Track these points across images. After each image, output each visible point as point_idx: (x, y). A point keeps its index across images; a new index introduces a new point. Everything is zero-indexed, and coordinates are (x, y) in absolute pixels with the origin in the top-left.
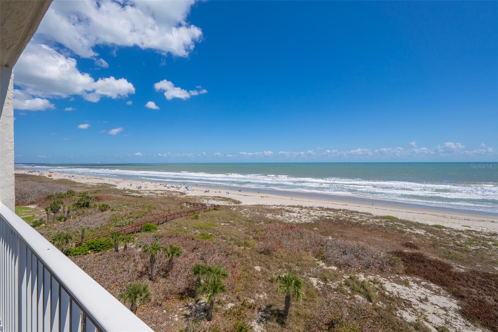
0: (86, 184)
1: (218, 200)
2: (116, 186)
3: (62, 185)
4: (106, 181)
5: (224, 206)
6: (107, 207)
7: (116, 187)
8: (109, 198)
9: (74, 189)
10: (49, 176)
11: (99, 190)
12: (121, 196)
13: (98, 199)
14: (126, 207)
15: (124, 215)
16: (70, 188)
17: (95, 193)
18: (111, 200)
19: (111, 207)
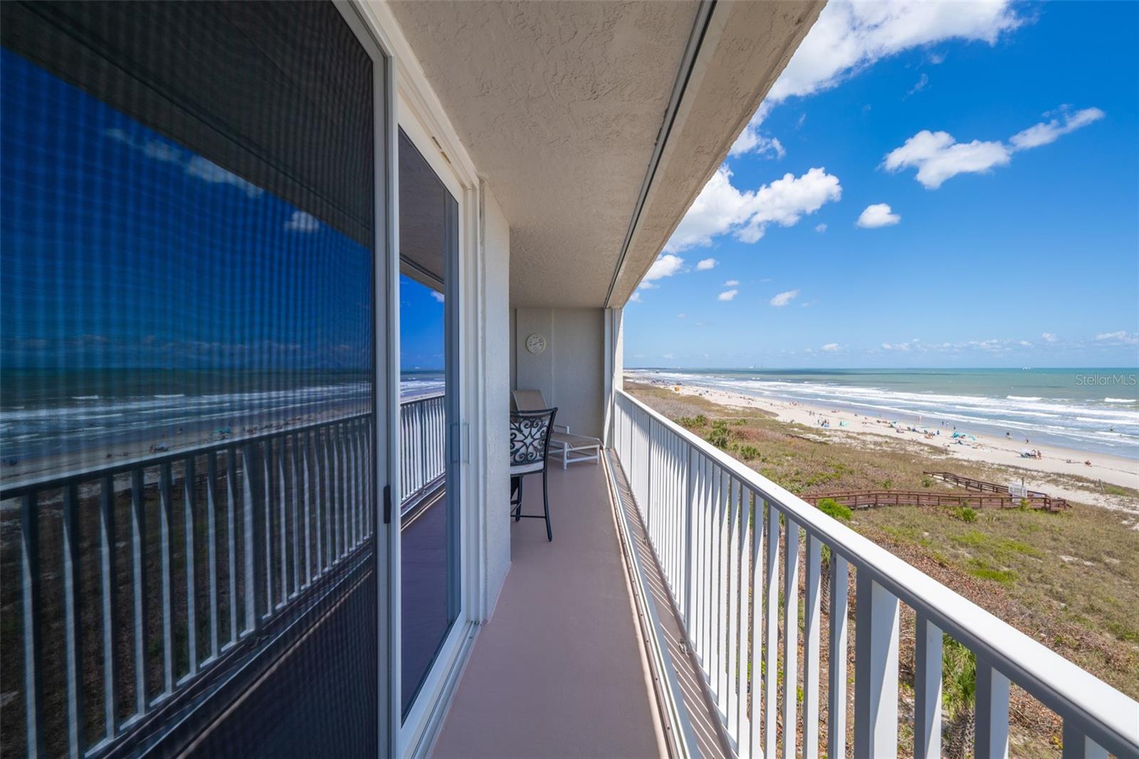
0: (725, 407)
1: (1072, 485)
2: (777, 415)
3: (691, 406)
4: (760, 403)
5: (1092, 508)
6: (754, 453)
7: (776, 418)
8: (759, 437)
9: (706, 414)
10: (676, 389)
11: (744, 420)
12: (783, 437)
13: (741, 435)
14: (790, 458)
15: (784, 474)
16: (702, 412)
17: (738, 424)
18: (763, 441)
19: (761, 454)
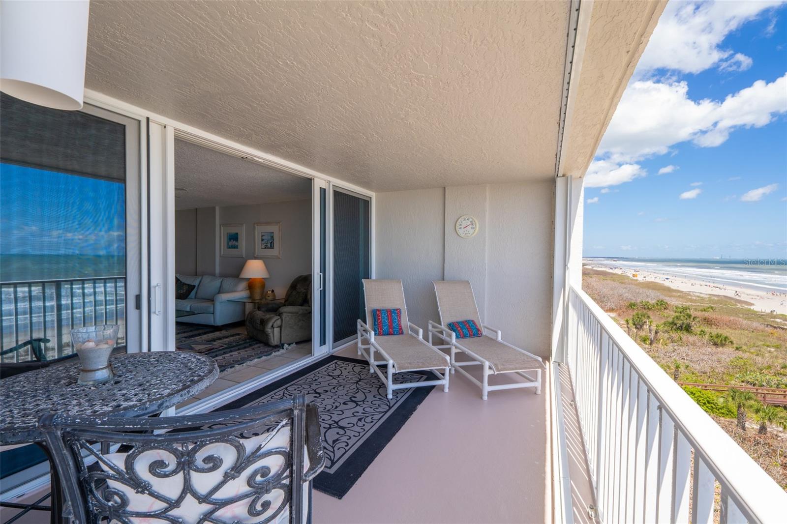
0: (688, 294)
2: (752, 304)
3: (650, 291)
4: (730, 292)
6: (725, 340)
7: (752, 308)
8: (731, 325)
9: (667, 299)
10: (634, 276)
11: (712, 308)
12: (762, 327)
13: (708, 322)
14: (773, 350)
15: (766, 365)
16: (662, 297)
17: (705, 310)
18: (735, 329)
19: (735, 342)
